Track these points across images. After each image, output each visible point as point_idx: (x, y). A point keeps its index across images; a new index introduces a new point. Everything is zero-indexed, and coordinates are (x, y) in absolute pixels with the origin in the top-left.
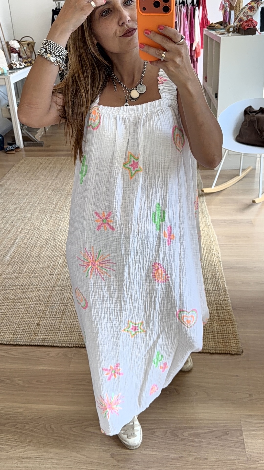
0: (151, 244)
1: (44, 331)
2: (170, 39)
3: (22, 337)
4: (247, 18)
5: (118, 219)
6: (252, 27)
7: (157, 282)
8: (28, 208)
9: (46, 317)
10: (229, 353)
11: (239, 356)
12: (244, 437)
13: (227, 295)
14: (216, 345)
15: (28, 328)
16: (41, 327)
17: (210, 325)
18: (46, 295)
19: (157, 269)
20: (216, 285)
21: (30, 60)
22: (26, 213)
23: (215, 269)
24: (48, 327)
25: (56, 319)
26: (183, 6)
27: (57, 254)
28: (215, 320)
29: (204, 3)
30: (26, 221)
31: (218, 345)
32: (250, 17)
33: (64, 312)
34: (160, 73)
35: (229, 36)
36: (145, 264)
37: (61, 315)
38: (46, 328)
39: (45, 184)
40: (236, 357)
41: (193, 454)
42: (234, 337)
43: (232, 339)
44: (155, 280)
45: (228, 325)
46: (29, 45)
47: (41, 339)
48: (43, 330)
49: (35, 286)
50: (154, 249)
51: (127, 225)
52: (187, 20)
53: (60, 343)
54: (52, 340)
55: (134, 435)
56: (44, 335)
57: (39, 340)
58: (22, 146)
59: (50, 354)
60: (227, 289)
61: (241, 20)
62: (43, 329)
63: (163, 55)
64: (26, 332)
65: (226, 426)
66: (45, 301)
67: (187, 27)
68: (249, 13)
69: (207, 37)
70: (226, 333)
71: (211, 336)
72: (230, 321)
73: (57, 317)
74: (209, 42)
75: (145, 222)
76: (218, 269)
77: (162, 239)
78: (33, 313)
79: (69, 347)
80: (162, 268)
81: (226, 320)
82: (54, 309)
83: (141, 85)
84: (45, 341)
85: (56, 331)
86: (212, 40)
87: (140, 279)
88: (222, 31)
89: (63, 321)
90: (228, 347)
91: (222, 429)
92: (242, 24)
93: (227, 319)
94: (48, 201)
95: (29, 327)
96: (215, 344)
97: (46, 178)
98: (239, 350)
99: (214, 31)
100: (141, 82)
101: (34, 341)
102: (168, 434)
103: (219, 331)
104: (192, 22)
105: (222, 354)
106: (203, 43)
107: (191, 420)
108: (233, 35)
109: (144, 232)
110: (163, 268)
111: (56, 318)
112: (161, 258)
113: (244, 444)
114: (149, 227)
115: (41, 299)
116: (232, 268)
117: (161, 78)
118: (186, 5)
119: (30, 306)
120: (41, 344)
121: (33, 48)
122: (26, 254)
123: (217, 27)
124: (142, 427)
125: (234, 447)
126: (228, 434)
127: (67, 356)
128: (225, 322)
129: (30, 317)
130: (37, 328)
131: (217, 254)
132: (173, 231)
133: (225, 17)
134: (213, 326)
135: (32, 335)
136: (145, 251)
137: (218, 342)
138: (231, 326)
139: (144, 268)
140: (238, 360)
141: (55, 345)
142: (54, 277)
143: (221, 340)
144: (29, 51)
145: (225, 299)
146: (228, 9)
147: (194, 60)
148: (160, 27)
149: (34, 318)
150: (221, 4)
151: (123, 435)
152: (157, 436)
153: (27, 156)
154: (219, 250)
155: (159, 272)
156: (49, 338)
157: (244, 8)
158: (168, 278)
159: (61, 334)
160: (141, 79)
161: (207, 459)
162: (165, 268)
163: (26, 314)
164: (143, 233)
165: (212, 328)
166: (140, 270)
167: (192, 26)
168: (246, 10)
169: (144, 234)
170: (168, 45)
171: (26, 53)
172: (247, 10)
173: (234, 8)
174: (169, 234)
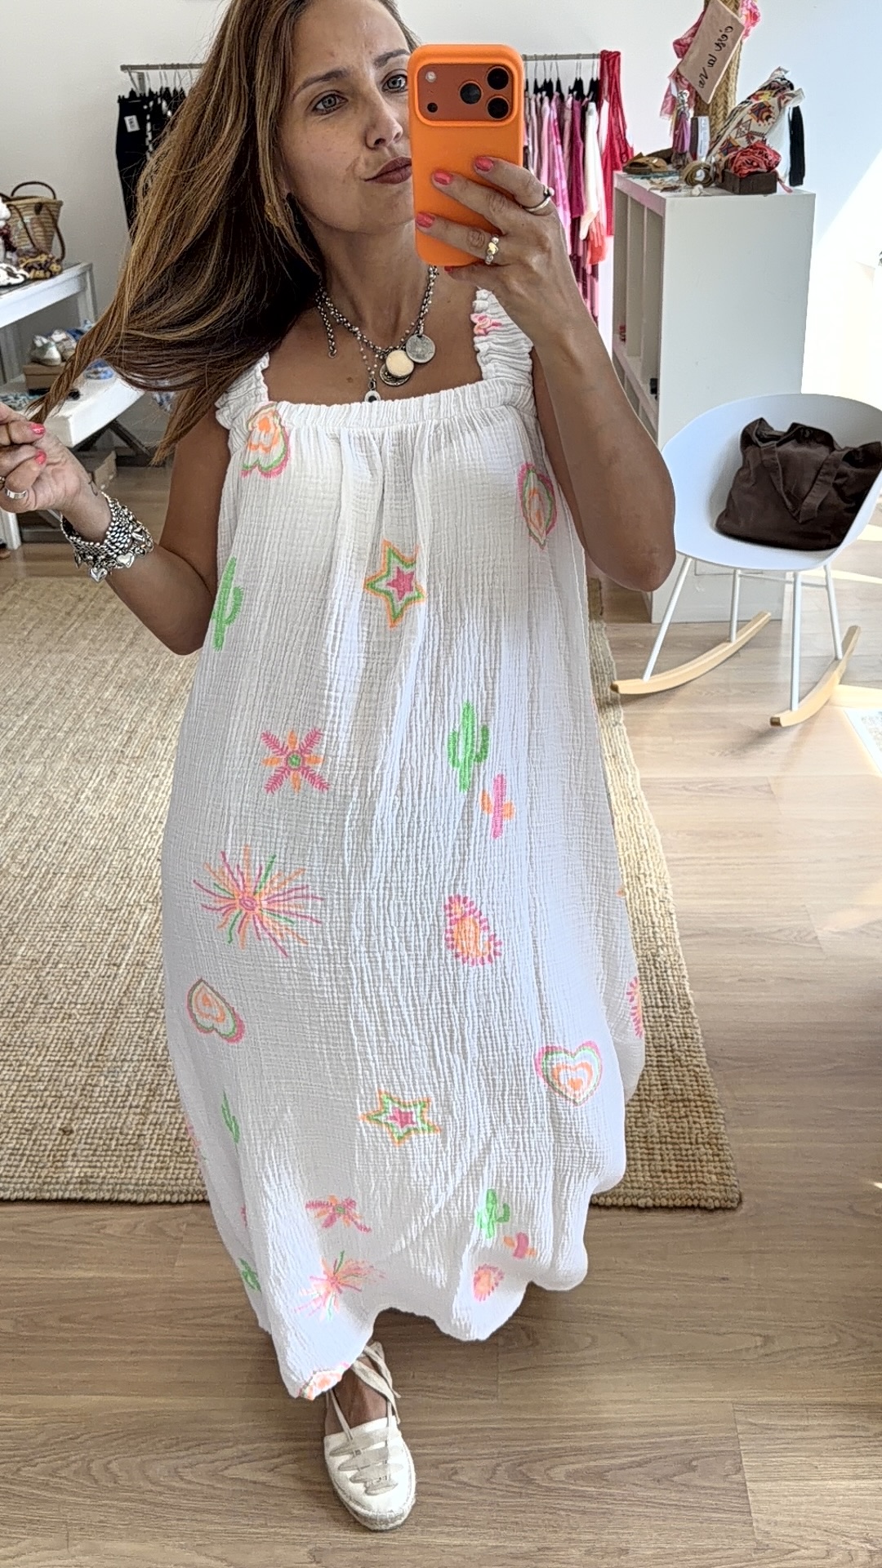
0: (441, 835)
1: (85, 1153)
2: (512, 198)
3: (11, 1174)
4: (749, 142)
5: (339, 753)
6: (764, 169)
7: (464, 962)
8: (35, 744)
9: (93, 1105)
10: (699, 1207)
11: (729, 1215)
12: (747, 1476)
13: (693, 1018)
14: (656, 1180)
15: (31, 1143)
16: (77, 1141)
17: (636, 1118)
18: (92, 1033)
19: (458, 916)
20: (656, 986)
21: (43, 259)
22: (28, 762)
23: (655, 938)
24: (100, 1138)
25: (128, 1114)
26: (546, 99)
27: (132, 896)
28: (653, 1102)
29: (613, 90)
30: (27, 789)
31: (663, 1181)
32: (757, 138)
33: (154, 1086)
34: (479, 304)
35: (692, 196)
36: (422, 903)
37: (144, 1098)
38: (92, 1144)
39: (94, 666)
40: (720, 1216)
41: (583, 1537)
42: (713, 1155)
43: (708, 1161)
44: (457, 956)
45: (695, 1114)
46: (42, 212)
47: (74, 1180)
48: (84, 1150)
49: (55, 1005)
50: (450, 851)
51: (370, 772)
52: (562, 143)
53: (140, 1191)
54: (112, 1181)
55: (386, 1483)
56: (87, 1164)
57: (68, 1183)
58: (15, 542)
59: (104, 1227)
60: (692, 1002)
61: (729, 147)
62: (82, 1146)
63: (493, 247)
64: (25, 1158)
65: (686, 1441)
66: (91, 1055)
67: (562, 164)
68: (755, 126)
69: (624, 196)
70: (687, 1141)
71: (641, 1154)
72: (699, 1103)
73: (131, 1107)
74: (629, 210)
75: (425, 762)
76: (663, 936)
77: (475, 817)
78: (47, 1093)
79: (170, 1203)
80: (477, 913)
81: (689, 1101)
82: (121, 1078)
83: (420, 337)
84: (90, 1187)
85: (127, 1150)
86: (639, 206)
87: (404, 953)
88: (670, 180)
89: (151, 1117)
90: (694, 1186)
91: (678, 1450)
92: (734, 158)
93: (691, 1097)
94: (104, 721)
95: (35, 1141)
96: (652, 1177)
97: (98, 646)
98: (731, 1196)
99: (645, 181)
100: (418, 330)
101: (51, 1187)
102: (502, 1475)
103: (666, 1137)
104: (578, 151)
105: (675, 1208)
106: (614, 219)
107: (575, 1428)
108: (705, 192)
109: (419, 793)
110: (481, 914)
111: (127, 1109)
112: (472, 879)
113: (747, 1497)
114: (437, 779)
115: (75, 1046)
116: (707, 933)
117: (481, 319)
118: (556, 94)
119: (37, 1071)
120: (74, 1195)
121: (55, 222)
122: (24, 898)
123: (656, 167)
124: (414, 1455)
125: (716, 1510)
126: (694, 1469)
127: (162, 1232)
128: (685, 1106)
129: (38, 1107)
130: (60, 1144)
131: (662, 890)
132: (508, 790)
133: (678, 137)
134: (646, 1120)
135: (43, 1168)
136: (419, 857)
137: (664, 1171)
138: (705, 1117)
139: (419, 916)
140: (727, 1227)
141: (122, 1197)
142: (121, 971)
143: (674, 1163)
144: (40, 229)
145: (685, 1034)
146: (691, 113)
147: (584, 271)
148: (478, 161)
149: (53, 1111)
150: (666, 96)
151: (351, 1485)
152: (465, 1483)
153: (32, 573)
154: (668, 878)
155: (467, 928)
156: (101, 1174)
157: (740, 109)
158: (498, 948)
159: (144, 1161)
160: (418, 321)
161: (625, 1551)
162: (484, 913)
163: (26, 1096)
164: (416, 796)
165: (644, 1125)
166: (406, 921)
167: (578, 160)
168: (746, 115)
169: (419, 798)
170: (504, 215)
171: (29, 236)
172: (749, 117)
173: (707, 110)
174: (497, 800)
